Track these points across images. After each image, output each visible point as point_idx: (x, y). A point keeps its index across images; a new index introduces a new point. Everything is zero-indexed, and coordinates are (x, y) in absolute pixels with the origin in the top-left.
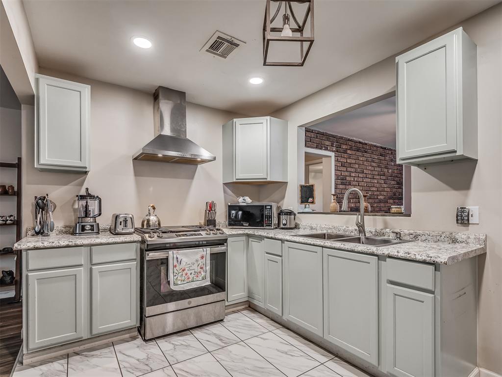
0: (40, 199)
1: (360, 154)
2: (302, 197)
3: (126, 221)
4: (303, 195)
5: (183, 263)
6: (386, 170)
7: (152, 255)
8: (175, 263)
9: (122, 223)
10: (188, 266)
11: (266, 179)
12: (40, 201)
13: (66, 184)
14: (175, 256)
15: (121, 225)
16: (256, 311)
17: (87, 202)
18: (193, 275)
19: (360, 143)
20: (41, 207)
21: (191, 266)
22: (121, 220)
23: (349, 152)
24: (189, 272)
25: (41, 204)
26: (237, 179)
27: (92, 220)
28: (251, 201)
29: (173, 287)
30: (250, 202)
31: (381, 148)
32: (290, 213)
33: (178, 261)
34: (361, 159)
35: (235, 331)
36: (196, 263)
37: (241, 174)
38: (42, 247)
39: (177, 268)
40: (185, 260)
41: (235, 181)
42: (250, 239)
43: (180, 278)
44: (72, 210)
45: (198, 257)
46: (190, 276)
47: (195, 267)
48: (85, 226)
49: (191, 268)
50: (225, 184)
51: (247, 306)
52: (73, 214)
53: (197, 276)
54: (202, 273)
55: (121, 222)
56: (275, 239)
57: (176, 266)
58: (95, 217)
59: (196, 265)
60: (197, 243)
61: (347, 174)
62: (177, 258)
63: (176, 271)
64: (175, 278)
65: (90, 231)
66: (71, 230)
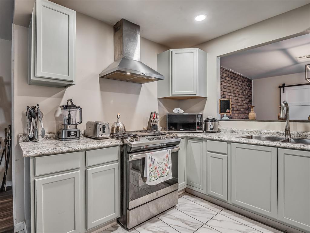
0: (32, 109)
1: (232, 80)
2: (221, 109)
3: (104, 127)
4: (222, 107)
5: (156, 162)
6: (244, 92)
7: (134, 157)
8: (150, 162)
9: (102, 130)
10: (158, 165)
11: (196, 95)
12: (32, 110)
13: (50, 96)
14: (150, 157)
15: (100, 131)
16: (194, 195)
17: (69, 112)
18: (161, 172)
19: (232, 73)
20: (33, 116)
22: (101, 126)
23: (227, 78)
24: (159, 170)
25: (33, 112)
26: (173, 95)
27: (74, 127)
28: (184, 111)
29: (148, 183)
30: (182, 112)
31: (242, 77)
32: (214, 120)
33: (152, 161)
34: (233, 84)
35: (191, 214)
37: (177, 91)
38: (47, 153)
39: (152, 167)
40: (157, 160)
41: (171, 96)
42: (189, 141)
43: (154, 175)
44: (54, 118)
45: (165, 156)
46: (160, 173)
47: (163, 165)
48: (70, 132)
49: (160, 166)
50: (159, 99)
51: (184, 191)
52: (55, 121)
53: (164, 173)
54: (167, 169)
55: (101, 128)
56: (221, 141)
57: (150, 165)
58: (77, 125)
59: (163, 163)
60: (160, 145)
61: (226, 93)
62: (152, 158)
63: (151, 170)
64: (151, 175)
65: (74, 137)
66: (55, 136)
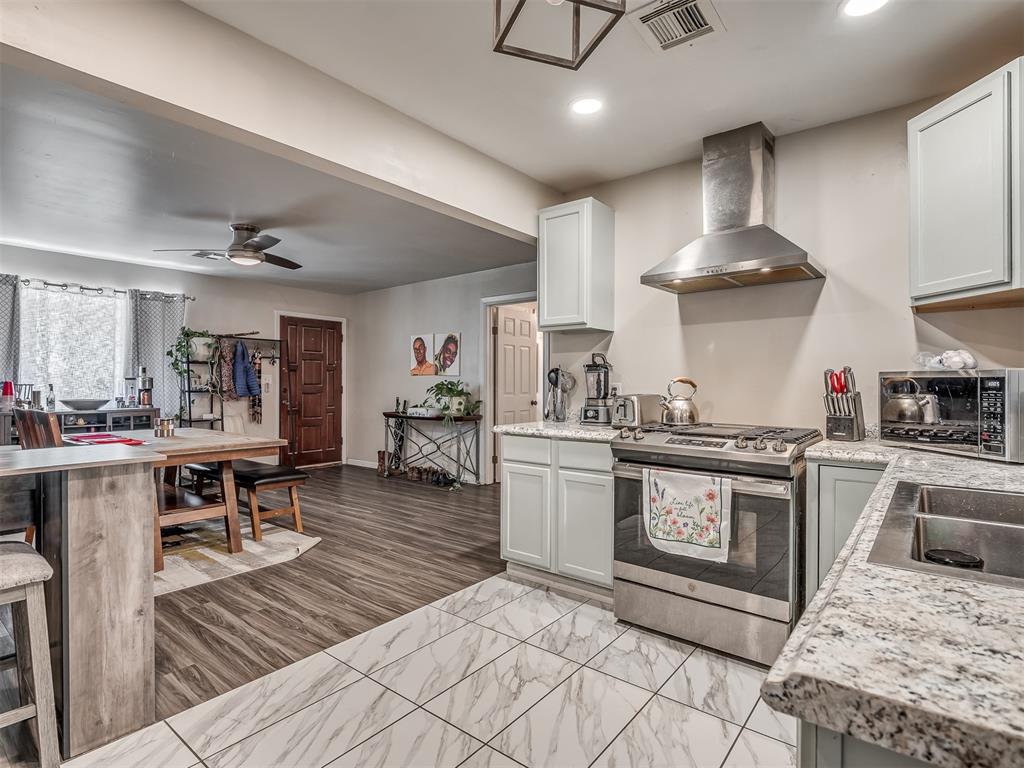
3: (625, 406)
5: (668, 499)
8: (654, 493)
9: (619, 410)
10: (678, 506)
11: (1007, 283)
13: (590, 349)
14: (652, 479)
15: (617, 412)
18: (690, 530)
21: (685, 509)
22: (618, 403)
24: (681, 521)
29: (651, 540)
33: (658, 491)
36: (695, 505)
39: (657, 504)
40: (671, 492)
43: (662, 527)
45: (701, 492)
46: (684, 530)
47: (694, 511)
49: (684, 513)
53: (700, 536)
54: (712, 532)
55: (618, 408)
57: (654, 500)
59: (696, 509)
62: (656, 485)
63: (655, 511)
64: (654, 522)
